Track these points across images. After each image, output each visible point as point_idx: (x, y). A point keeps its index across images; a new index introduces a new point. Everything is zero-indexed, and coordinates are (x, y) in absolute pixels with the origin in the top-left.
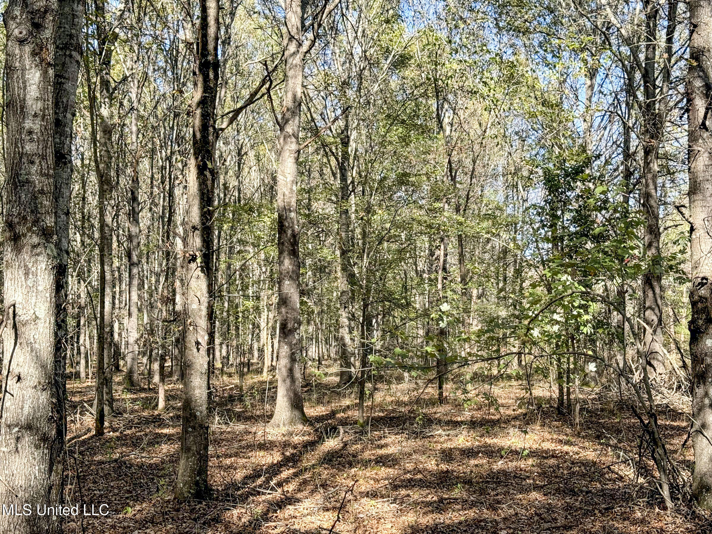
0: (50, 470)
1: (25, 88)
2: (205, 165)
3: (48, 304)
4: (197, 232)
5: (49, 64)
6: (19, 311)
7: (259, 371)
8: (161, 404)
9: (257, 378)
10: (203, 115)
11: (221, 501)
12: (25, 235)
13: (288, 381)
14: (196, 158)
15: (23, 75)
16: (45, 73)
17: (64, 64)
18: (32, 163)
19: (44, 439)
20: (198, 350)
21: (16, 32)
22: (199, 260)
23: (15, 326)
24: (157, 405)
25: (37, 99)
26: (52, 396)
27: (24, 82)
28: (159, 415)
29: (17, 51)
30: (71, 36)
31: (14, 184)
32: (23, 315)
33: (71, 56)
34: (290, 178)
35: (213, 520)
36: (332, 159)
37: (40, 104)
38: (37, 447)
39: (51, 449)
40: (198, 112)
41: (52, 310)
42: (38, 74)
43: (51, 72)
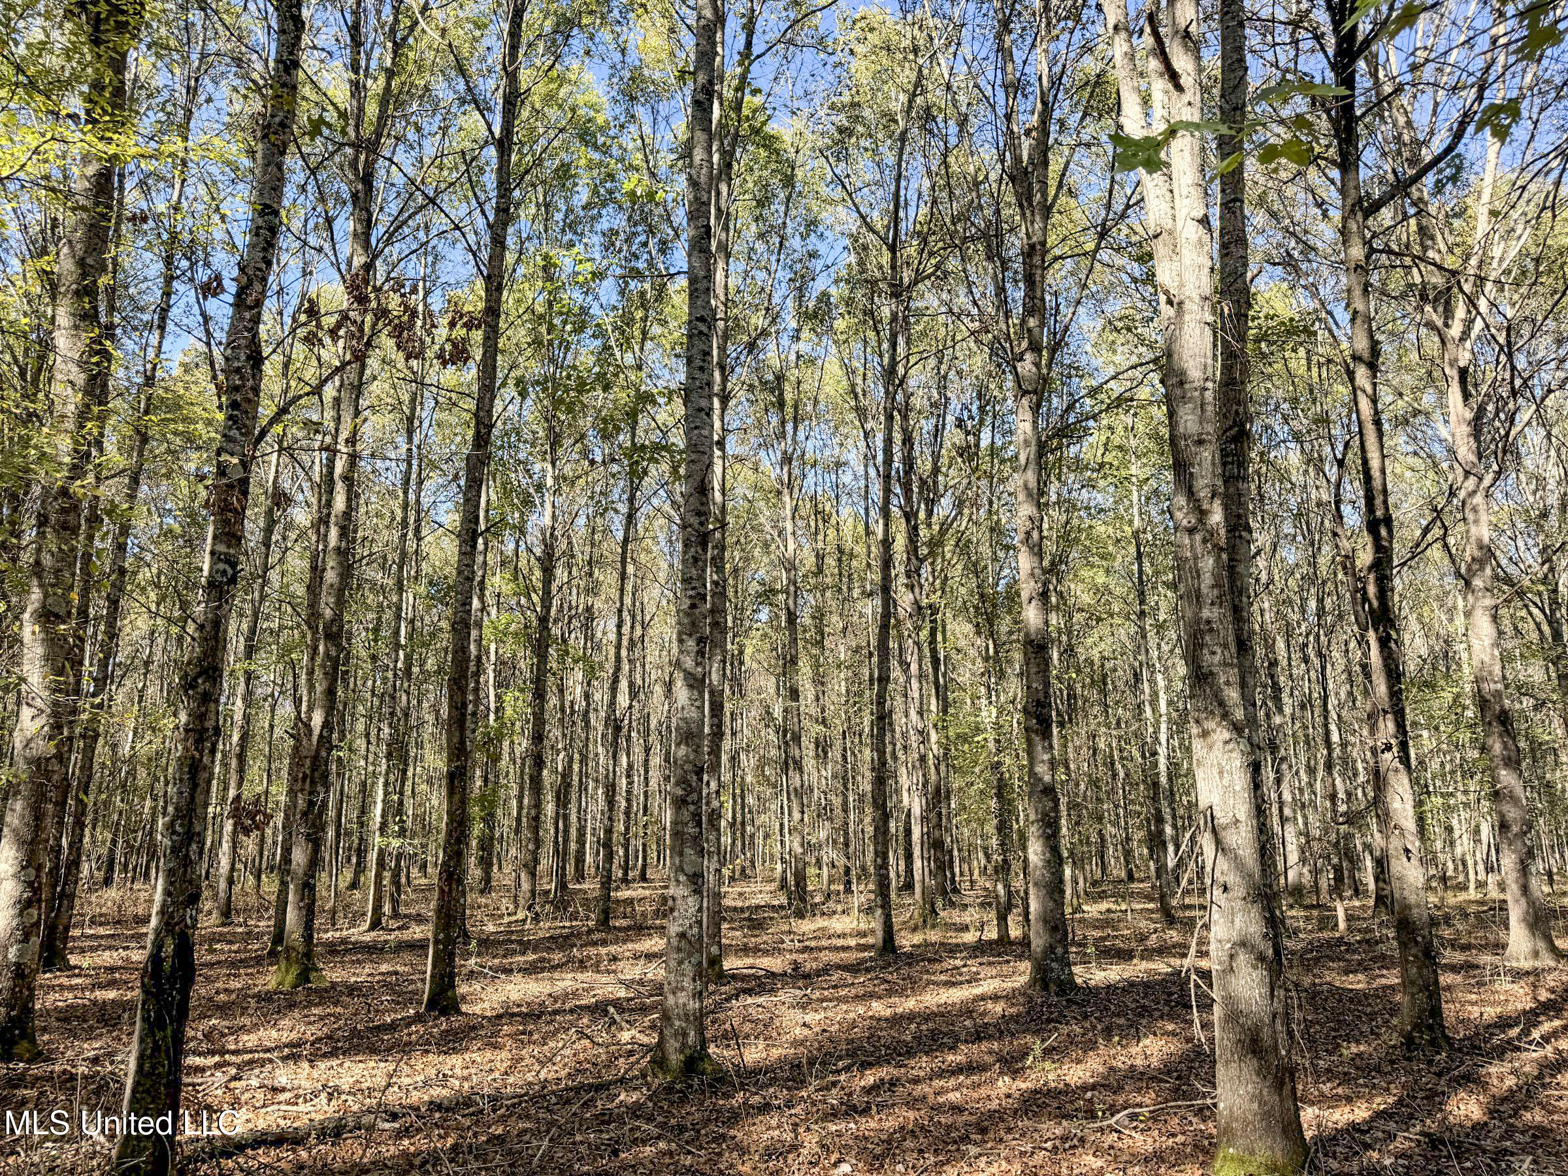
0: (1272, 996)
1: (1199, 576)
2: (1389, 635)
3: (1247, 806)
4: (1389, 716)
5: (1222, 549)
6: (1217, 814)
7: (1464, 887)
8: (1342, 925)
9: (1462, 897)
10: (1377, 579)
11: (1468, 1054)
12: (1214, 731)
13: (1523, 901)
14: (1376, 630)
15: (1196, 564)
16: (1218, 558)
17: (1234, 546)
18: (1214, 653)
19: (1261, 958)
20: (1409, 859)
21: (1185, 522)
22: (1395, 749)
23: (1214, 831)
24: (1336, 925)
25: (1213, 587)
26: (1263, 909)
27: (1198, 572)
28: (1342, 938)
29: (1187, 541)
30: (1239, 516)
31: (1197, 676)
32: (1222, 818)
33: (1241, 537)
34: (1488, 642)
35: (1463, 1077)
36: (1535, 611)
37: (1216, 592)
38: (1255, 967)
39: (1270, 970)
40: (1372, 577)
41: (1254, 812)
42: (1211, 561)
43: (1224, 556)
